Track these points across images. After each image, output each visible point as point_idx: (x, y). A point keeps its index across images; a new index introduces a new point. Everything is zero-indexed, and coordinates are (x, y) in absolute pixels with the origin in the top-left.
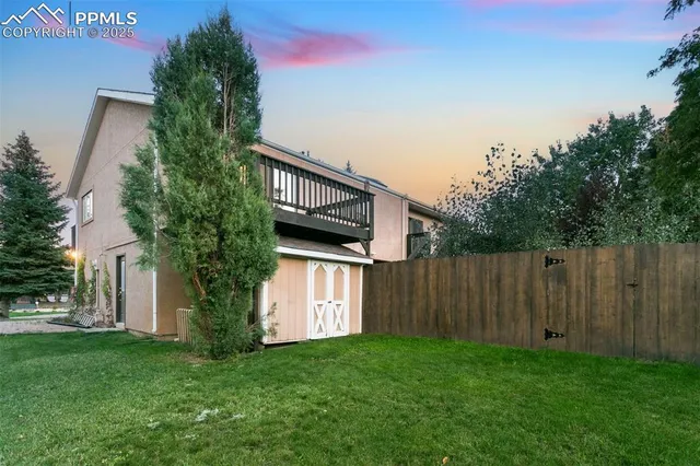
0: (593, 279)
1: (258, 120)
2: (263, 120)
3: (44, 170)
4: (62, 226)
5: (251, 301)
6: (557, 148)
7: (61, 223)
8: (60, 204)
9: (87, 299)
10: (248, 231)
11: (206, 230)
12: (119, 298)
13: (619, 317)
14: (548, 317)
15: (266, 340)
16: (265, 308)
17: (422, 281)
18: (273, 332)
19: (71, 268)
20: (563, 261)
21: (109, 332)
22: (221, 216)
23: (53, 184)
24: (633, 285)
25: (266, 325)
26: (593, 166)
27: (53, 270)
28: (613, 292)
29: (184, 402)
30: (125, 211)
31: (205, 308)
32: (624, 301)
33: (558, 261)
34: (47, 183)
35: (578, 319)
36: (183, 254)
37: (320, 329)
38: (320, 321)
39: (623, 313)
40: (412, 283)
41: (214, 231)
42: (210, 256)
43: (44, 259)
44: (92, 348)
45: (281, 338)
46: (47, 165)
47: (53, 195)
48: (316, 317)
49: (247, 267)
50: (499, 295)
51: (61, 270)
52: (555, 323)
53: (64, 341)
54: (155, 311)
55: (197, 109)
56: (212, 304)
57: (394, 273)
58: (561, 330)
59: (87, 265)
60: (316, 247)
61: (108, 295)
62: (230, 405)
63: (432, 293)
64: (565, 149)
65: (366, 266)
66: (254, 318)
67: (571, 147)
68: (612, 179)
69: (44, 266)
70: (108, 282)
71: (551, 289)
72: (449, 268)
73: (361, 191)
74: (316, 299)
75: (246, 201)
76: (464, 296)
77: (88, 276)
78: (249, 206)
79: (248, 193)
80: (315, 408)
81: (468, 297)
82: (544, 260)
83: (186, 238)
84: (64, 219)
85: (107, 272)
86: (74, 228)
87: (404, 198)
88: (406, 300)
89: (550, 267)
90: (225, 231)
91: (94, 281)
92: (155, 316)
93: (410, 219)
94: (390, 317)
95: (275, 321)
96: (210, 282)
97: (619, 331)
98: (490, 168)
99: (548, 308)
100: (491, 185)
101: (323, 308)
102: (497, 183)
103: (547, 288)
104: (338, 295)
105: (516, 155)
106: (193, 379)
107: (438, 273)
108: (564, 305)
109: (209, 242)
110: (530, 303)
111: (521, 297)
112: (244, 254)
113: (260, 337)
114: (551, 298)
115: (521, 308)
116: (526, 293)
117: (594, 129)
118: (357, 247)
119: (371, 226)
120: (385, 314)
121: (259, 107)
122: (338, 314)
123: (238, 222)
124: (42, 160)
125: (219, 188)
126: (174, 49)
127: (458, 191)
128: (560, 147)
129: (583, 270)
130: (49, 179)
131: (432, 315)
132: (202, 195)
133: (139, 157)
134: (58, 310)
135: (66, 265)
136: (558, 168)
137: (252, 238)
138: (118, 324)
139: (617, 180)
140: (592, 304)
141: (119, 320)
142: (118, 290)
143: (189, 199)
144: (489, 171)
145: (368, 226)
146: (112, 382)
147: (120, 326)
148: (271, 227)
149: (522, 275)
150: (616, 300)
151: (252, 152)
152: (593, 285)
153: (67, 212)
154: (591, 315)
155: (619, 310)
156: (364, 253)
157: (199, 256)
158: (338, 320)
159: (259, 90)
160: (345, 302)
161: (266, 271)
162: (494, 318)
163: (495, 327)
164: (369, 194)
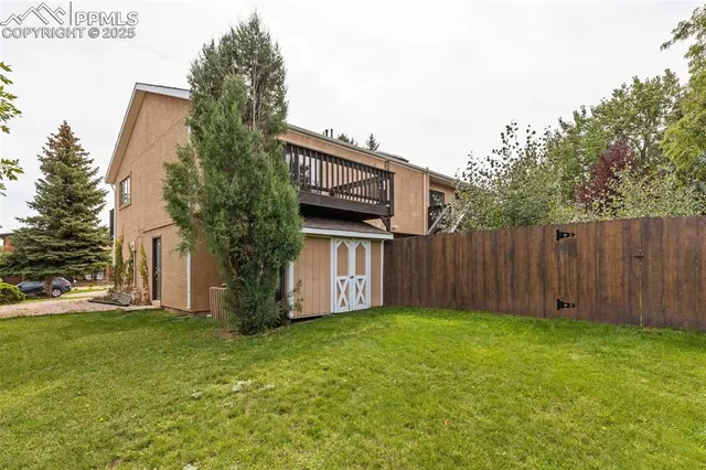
0: (601, 250)
1: (284, 111)
2: (289, 111)
3: (84, 157)
4: (100, 209)
5: (278, 279)
6: (581, 114)
7: (98, 206)
8: (98, 187)
9: (125, 279)
10: (275, 216)
11: (238, 217)
12: (155, 277)
13: (626, 288)
14: (560, 288)
15: (292, 315)
16: (291, 286)
17: (439, 256)
18: (298, 307)
19: (108, 248)
20: (573, 235)
21: (146, 310)
22: (251, 203)
23: (92, 170)
24: (640, 257)
25: (292, 301)
26: (618, 130)
27: (92, 250)
28: (621, 263)
29: (221, 374)
30: (166, 203)
31: (237, 288)
32: (631, 273)
33: (568, 235)
34: (86, 169)
35: (588, 290)
36: (218, 240)
37: (343, 304)
38: (343, 295)
39: (630, 282)
40: (430, 257)
41: (245, 217)
42: (241, 240)
43: (84, 240)
44: (134, 326)
45: (306, 312)
46: (86, 152)
47: (92, 179)
48: (339, 292)
49: (274, 249)
50: (513, 267)
51: (99, 250)
52: (566, 294)
53: (106, 320)
54: (189, 289)
55: (230, 108)
56: (243, 283)
57: (413, 247)
58: (572, 300)
59: (125, 246)
60: (339, 226)
61: (145, 275)
62: (261, 377)
63: (450, 267)
64: (589, 115)
65: (387, 242)
66: (281, 295)
67: (595, 112)
68: (637, 143)
69: (84, 247)
70: (145, 263)
71: (562, 261)
72: (465, 242)
73: (381, 171)
74: (339, 275)
75: (273, 189)
76: (480, 269)
77: (126, 257)
78: (276, 193)
79: (275, 181)
80: (336, 378)
81: (484, 270)
82: (555, 233)
83: (221, 226)
84: (102, 202)
85: (143, 253)
86: (112, 212)
87: (425, 172)
88: (425, 274)
89: (561, 240)
90: (254, 217)
91: (131, 261)
92: (189, 294)
93: (431, 191)
94: (410, 289)
95: (300, 297)
96: (240, 263)
97: (626, 300)
98: (505, 145)
99: (560, 279)
100: (506, 162)
101: (346, 283)
102: (512, 160)
103: (559, 260)
104: (360, 270)
105: (531, 131)
106: (227, 353)
107: (455, 247)
108: (575, 276)
109: (241, 228)
110: (543, 275)
111: (534, 269)
112: (272, 236)
113: (287, 312)
114: (562, 271)
115: (535, 279)
116: (539, 265)
117: (618, 93)
118: (378, 223)
119: (391, 202)
120: (405, 287)
121: (285, 100)
122: (360, 288)
123: (266, 209)
124: (82, 147)
125: (249, 179)
126: (209, 52)
127: (474, 167)
128: (584, 112)
129: (591, 243)
130: (88, 165)
131: (450, 288)
132: (235, 186)
133: (180, 156)
134: (94, 288)
135: (105, 245)
136: (583, 133)
137: (279, 222)
138: (154, 302)
139: (642, 145)
140: (602, 275)
141: (155, 298)
142: (154, 270)
143: (223, 190)
144: (504, 148)
145: (389, 203)
146: (156, 357)
147: (156, 304)
148: (296, 210)
149: (535, 248)
150: (624, 273)
151: (279, 142)
152: (602, 257)
153: (105, 195)
154: (600, 287)
155: (626, 280)
156: (385, 229)
157: (232, 242)
158: (360, 294)
159: (285, 84)
160: (367, 277)
161: (291, 253)
162: (509, 290)
163: (510, 299)
164: (389, 173)
